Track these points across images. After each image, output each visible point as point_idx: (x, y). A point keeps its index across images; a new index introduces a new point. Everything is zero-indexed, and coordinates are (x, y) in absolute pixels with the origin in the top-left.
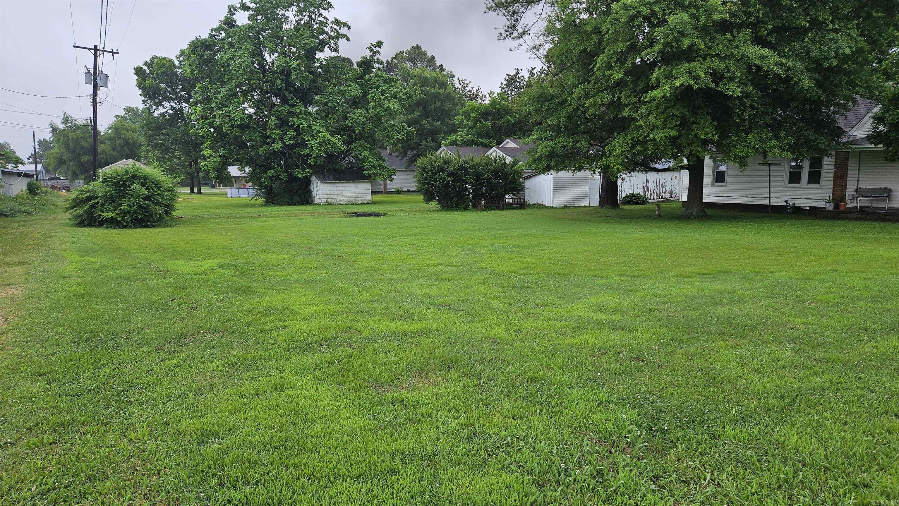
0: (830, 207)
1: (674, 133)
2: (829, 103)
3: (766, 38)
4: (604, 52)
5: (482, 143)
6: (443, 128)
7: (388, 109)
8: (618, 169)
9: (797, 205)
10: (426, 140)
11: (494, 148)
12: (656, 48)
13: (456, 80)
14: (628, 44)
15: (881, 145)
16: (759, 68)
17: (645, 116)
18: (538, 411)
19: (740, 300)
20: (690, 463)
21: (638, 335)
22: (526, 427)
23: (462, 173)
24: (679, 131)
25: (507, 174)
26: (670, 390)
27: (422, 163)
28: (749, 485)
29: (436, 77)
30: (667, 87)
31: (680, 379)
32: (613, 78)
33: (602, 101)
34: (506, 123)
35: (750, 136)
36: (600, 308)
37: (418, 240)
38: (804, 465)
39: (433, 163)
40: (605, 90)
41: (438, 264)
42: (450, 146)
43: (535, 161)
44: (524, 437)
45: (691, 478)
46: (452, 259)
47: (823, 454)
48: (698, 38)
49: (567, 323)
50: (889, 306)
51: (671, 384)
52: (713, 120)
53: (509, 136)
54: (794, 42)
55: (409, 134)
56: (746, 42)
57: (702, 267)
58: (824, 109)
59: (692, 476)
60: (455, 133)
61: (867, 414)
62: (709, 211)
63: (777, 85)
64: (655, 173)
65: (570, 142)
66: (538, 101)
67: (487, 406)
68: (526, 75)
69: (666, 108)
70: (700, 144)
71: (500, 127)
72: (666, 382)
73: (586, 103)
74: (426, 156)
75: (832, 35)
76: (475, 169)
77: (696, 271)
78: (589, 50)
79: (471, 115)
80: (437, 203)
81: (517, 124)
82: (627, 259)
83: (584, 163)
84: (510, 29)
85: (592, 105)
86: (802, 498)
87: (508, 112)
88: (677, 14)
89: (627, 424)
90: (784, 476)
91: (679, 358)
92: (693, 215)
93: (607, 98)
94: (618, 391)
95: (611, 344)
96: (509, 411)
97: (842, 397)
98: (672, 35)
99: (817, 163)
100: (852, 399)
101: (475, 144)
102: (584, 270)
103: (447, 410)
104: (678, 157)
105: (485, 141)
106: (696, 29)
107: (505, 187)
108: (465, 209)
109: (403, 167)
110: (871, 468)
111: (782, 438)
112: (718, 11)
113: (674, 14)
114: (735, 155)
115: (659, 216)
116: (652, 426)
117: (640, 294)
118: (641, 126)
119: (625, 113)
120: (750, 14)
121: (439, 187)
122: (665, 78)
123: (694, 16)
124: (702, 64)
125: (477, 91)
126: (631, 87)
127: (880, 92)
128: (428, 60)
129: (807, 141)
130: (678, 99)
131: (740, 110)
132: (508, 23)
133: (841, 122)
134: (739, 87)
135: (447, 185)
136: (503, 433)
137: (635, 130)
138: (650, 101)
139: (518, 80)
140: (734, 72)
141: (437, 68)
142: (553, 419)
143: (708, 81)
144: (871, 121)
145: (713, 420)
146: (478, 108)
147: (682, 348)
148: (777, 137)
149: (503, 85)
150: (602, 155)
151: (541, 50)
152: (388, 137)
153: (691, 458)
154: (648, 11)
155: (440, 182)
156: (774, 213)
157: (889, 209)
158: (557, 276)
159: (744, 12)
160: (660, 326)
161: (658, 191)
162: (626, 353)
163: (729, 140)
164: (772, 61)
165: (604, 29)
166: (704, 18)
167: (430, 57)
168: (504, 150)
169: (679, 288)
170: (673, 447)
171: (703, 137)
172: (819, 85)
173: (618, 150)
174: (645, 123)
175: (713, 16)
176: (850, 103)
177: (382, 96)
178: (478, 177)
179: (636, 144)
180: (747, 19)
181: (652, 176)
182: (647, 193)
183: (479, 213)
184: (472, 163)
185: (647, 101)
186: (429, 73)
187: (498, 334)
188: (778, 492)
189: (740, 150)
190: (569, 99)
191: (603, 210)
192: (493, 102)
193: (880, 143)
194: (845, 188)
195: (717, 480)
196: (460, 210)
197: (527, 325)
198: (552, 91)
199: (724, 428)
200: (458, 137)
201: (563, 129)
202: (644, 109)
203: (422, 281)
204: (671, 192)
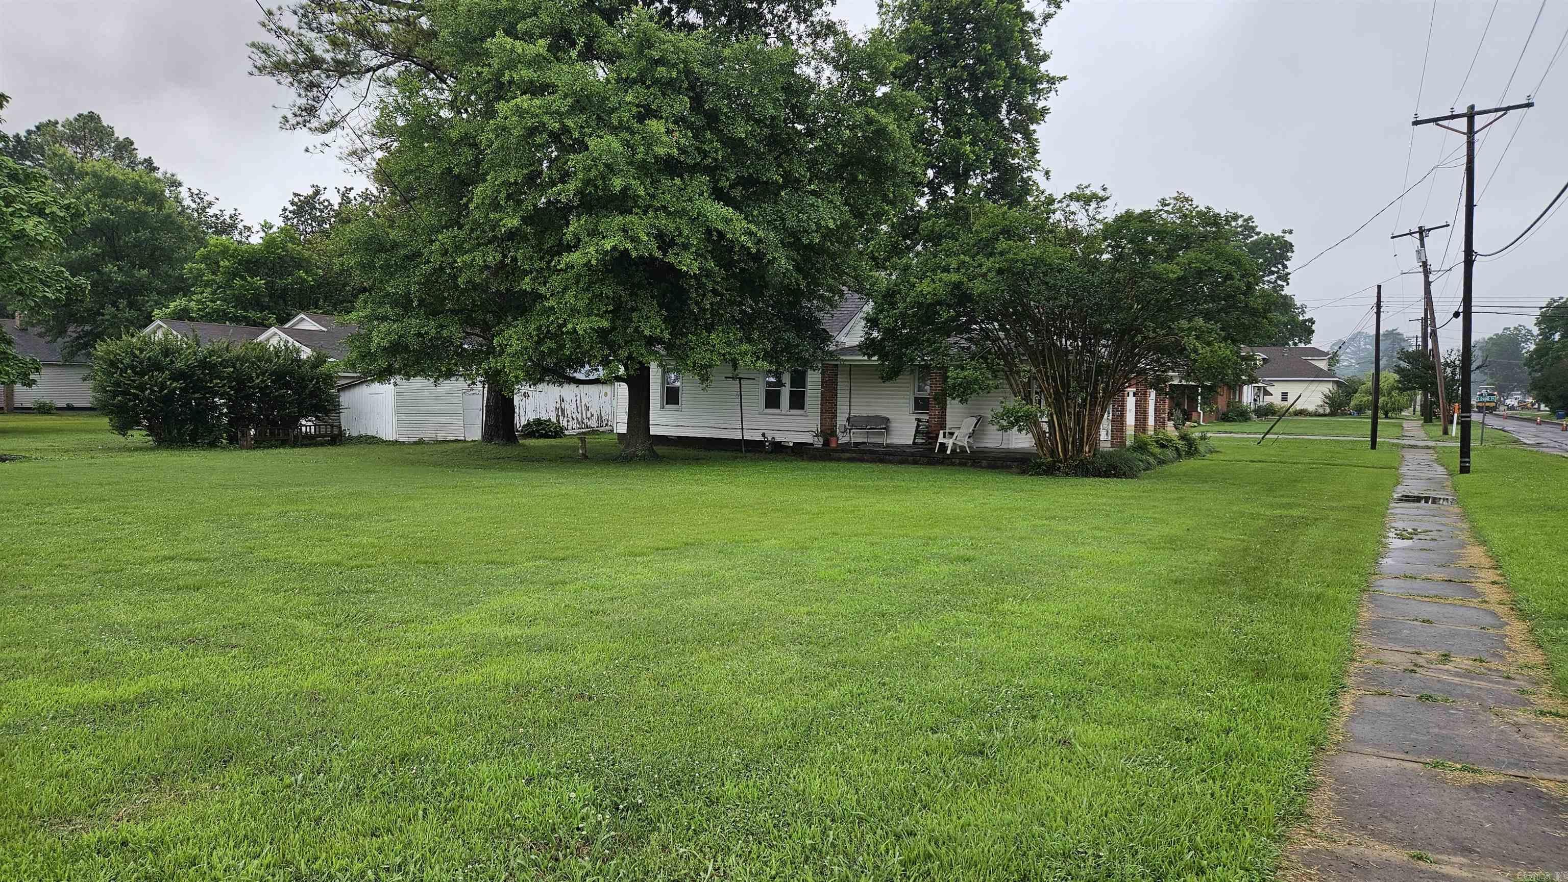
0: (819, 443)
1: (605, 324)
2: (811, 295)
3: (728, 192)
4: (485, 181)
5: (245, 317)
6: (157, 283)
7: (21, 235)
8: (516, 377)
9: (778, 439)
10: (114, 304)
11: (273, 330)
12: (572, 185)
13: (184, 193)
14: (525, 171)
15: (876, 358)
16: (721, 235)
17: (558, 292)
18: (421, 813)
19: (721, 586)
20: (682, 850)
21: (579, 656)
22: (401, 846)
23: (205, 375)
24: (613, 321)
25: (303, 380)
26: (639, 739)
27: (108, 352)
28: (767, 866)
29: (137, 182)
30: (592, 250)
31: (652, 719)
32: (504, 226)
33: (485, 261)
34: (296, 283)
35: (713, 336)
36: (509, 618)
37: (110, 509)
38: (833, 821)
39: (137, 352)
40: (490, 242)
41: (165, 558)
42: (173, 318)
43: (363, 357)
44: (400, 866)
45: (685, 874)
46: (197, 546)
47: (854, 799)
48: (634, 178)
49: (452, 649)
50: (904, 581)
51: (638, 729)
52: (661, 306)
53: (304, 308)
54: (764, 203)
55: (72, 290)
56: (701, 194)
57: (659, 537)
58: (805, 303)
59: (686, 871)
60: (185, 296)
61: (899, 733)
62: (660, 450)
63: (746, 263)
64: (573, 386)
65: (431, 328)
66: (367, 249)
67: (318, 821)
68: (336, 200)
69: (591, 284)
70: (643, 343)
71: (285, 290)
72: (630, 727)
73: (456, 262)
74: (119, 338)
75: (812, 200)
76: (235, 368)
77: (651, 545)
78: (456, 171)
79: (222, 263)
80: (145, 433)
81: (319, 287)
82: (542, 531)
83: (456, 365)
84: (304, 113)
85: (469, 266)
86: (836, 868)
87: (300, 263)
88: (601, 137)
89: (579, 806)
90: (811, 842)
91: (644, 684)
92: (637, 456)
93: (493, 257)
94: (557, 754)
95: (535, 676)
96: (364, 823)
97: (866, 713)
98: (597, 169)
99: (799, 380)
100: (879, 714)
101: (231, 320)
102: (471, 554)
103: (231, 844)
104: (610, 362)
105: (251, 314)
106: (631, 163)
107: (300, 404)
108: (213, 445)
109: (57, 358)
110: (912, 807)
111: (802, 786)
112: (662, 143)
113: (598, 136)
114: (694, 363)
115: (585, 456)
116: (619, 801)
117: (572, 587)
118: (553, 308)
119: (526, 284)
120: (705, 155)
121: (149, 400)
122: (588, 235)
123: (627, 144)
124: (643, 219)
125: (231, 217)
126: (534, 242)
127: (872, 285)
128: (117, 146)
129: (788, 347)
130: (608, 271)
131: (699, 295)
132: (302, 101)
133: (826, 323)
134: (696, 260)
135: (169, 399)
136: (358, 866)
137: (542, 314)
138: (567, 269)
139: (317, 205)
140: (687, 237)
141: (140, 163)
142: (449, 823)
143: (650, 247)
144: (863, 323)
145: (706, 776)
146: (235, 250)
147: (648, 669)
148: (750, 340)
149: (287, 213)
150: (488, 353)
151: (368, 160)
152: (20, 293)
153: (682, 842)
154: (557, 125)
155: (153, 391)
156: (749, 451)
157: (888, 446)
158: (422, 567)
159: (697, 149)
160: (611, 637)
161: (579, 417)
162: (563, 688)
163: (685, 340)
164: (738, 226)
165: (483, 139)
166: (642, 149)
167: (121, 139)
168: (291, 332)
169: (631, 573)
170: (654, 830)
171: (647, 332)
172: (798, 268)
173: (516, 345)
174: (558, 303)
175: (656, 149)
176: (837, 297)
177: (7, 206)
178: (241, 383)
179: (544, 338)
180: (702, 159)
181: (569, 392)
182: (561, 418)
183: (244, 453)
184: (226, 356)
185: (561, 270)
186: (118, 170)
187: (320, 684)
188: (806, 867)
189: (700, 356)
190: (425, 252)
191: (490, 447)
192: (270, 243)
193: (874, 355)
194: (834, 416)
195: (722, 869)
196: (202, 447)
197: (378, 660)
198: (393, 234)
199: (723, 785)
200: (193, 304)
201: (415, 304)
202: (555, 281)
203: (132, 595)
204: (600, 418)
